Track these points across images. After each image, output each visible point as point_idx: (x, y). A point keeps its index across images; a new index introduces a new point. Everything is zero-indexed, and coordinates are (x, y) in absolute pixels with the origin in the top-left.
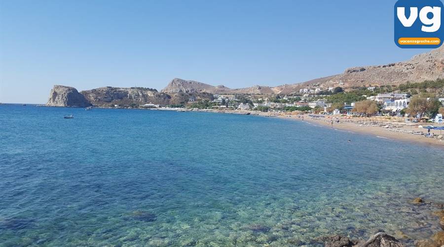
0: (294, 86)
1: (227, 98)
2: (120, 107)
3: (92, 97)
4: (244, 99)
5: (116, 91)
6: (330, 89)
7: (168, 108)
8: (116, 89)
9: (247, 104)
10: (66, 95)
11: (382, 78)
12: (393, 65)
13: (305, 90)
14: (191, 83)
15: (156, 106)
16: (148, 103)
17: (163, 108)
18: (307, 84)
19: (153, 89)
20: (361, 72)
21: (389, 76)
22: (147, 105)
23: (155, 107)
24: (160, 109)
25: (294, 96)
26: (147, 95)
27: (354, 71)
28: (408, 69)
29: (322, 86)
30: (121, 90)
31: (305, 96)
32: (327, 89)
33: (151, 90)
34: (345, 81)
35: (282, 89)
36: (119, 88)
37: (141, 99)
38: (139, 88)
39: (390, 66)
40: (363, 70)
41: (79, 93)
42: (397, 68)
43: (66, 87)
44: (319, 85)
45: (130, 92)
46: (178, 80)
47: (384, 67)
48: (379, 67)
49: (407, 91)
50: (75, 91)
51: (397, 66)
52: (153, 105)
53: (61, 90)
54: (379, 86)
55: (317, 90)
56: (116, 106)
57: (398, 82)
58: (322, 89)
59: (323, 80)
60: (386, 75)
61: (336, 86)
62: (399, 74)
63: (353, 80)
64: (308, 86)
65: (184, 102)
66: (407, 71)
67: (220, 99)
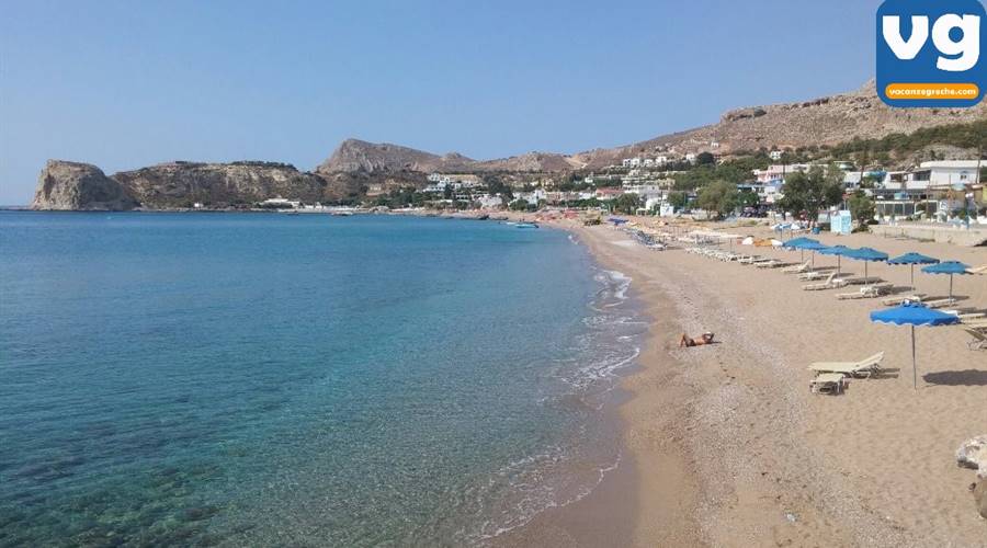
0: (616, 153)
1: (460, 182)
2: (206, 209)
3: (140, 188)
4: (496, 183)
5: (197, 171)
6: (691, 157)
7: (319, 208)
8: (197, 165)
9: (498, 194)
10: (75, 183)
11: (801, 130)
12: (826, 101)
13: (635, 161)
14: (384, 149)
15: (292, 203)
16: (274, 197)
17: (309, 208)
18: (641, 148)
19: (286, 164)
20: (757, 119)
21: (817, 126)
22: (270, 201)
23: (290, 207)
24: (301, 210)
25: (611, 173)
26: (271, 179)
27: (742, 117)
28: (856, 109)
29: (672, 151)
30: (209, 168)
31: (631, 173)
32: (683, 156)
33: (282, 167)
34: (722, 139)
35: (589, 159)
36: (205, 165)
37: (256, 190)
38: (252, 164)
39: (818, 103)
40: (761, 113)
41: (106, 178)
42: (833, 109)
43: (75, 165)
44: (666, 149)
45: (230, 173)
46: (357, 143)
47: (806, 105)
48: (796, 106)
49: (847, 158)
50: (97, 173)
51: (833, 103)
52: (284, 201)
53: (63, 171)
54: (794, 149)
55: (661, 159)
56: (197, 205)
57: (834, 138)
58: (673, 158)
59: (677, 139)
60: (809, 124)
61: (701, 151)
62: (839, 121)
63: (739, 136)
64: (643, 151)
65: (356, 194)
66: (853, 115)
67: (442, 185)
